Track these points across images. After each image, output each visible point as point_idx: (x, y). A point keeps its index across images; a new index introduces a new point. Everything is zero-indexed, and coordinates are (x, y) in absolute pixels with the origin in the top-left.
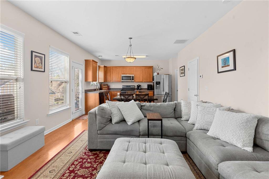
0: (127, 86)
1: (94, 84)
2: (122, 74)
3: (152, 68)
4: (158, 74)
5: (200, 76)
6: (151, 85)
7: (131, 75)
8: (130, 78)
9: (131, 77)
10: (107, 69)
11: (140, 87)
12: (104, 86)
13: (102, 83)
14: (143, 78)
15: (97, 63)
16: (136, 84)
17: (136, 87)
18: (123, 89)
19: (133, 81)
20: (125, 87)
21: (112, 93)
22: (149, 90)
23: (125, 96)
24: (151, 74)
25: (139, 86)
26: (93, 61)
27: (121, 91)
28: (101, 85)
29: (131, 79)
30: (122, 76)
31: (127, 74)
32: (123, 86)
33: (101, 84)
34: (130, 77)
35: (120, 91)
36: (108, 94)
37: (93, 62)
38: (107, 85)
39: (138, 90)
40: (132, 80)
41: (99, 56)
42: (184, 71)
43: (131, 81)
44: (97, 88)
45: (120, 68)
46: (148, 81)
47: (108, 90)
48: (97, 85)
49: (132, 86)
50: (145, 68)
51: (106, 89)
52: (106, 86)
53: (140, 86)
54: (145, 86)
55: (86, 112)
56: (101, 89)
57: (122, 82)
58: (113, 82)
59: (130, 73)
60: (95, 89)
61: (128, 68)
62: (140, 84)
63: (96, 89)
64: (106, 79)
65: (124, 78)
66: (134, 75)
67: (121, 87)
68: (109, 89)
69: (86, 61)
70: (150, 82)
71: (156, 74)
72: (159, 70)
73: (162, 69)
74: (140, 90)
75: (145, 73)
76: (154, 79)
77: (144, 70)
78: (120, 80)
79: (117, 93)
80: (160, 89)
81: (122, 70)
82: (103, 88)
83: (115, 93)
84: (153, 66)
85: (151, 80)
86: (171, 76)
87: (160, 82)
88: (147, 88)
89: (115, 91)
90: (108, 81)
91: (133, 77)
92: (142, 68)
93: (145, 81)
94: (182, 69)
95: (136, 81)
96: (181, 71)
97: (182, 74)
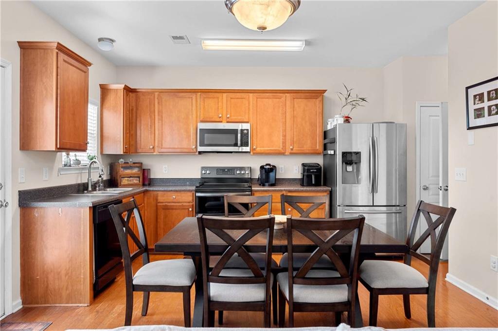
1: (78, 162)
2: (202, 121)
3: (320, 98)
4: (347, 120)
6: (317, 166)
7: (239, 127)
8: (233, 136)
9: (239, 135)
10: (137, 99)
11: (272, 174)
12: (128, 171)
13: (117, 157)
14: (285, 136)
15: (90, 64)
16: (254, 166)
17: (257, 175)
18: (203, 184)
20: (214, 175)
21: (160, 199)
22: (310, 184)
23: (229, 232)
25: (268, 172)
26: (61, 48)
27: (197, 191)
28: (112, 168)
29: (239, 143)
30: (201, 130)
32: (203, 168)
33: (113, 162)
34: (235, 132)
35: (190, 191)
36: (135, 211)
37: (62, 56)
38: (140, 166)
39: (264, 185)
40: (242, 145)
41: (100, 40)
44: (95, 178)
45: (194, 97)
46: (307, 147)
47: (144, 185)
48: (95, 165)
49: (241, 169)
50: (294, 98)
51: (136, 181)
52: (135, 171)
53: (273, 169)
55: (23, 303)
56: (112, 183)
57: (200, 153)
58: (162, 155)
59: (234, 118)
60: (84, 184)
61: (225, 95)
62: (273, 161)
63: (87, 184)
64: (132, 143)
65: (207, 136)
66: (246, 126)
67: (197, 175)
68: (147, 183)
69: (26, 47)
70: (315, 153)
71: (341, 121)
72: (349, 107)
73: (363, 99)
74: (273, 185)
75: (294, 117)
76: (334, 142)
77: (288, 103)
78: (194, 147)
79: (180, 197)
80: (358, 183)
81: (202, 107)
82: (122, 179)
83: (170, 199)
84: (326, 90)
85: (319, 147)
86: (403, 126)
87: (358, 154)
88: (299, 176)
89: (172, 191)
90: (144, 151)
91: (245, 134)
92: (283, 99)
93: (292, 149)
94: (483, 94)
95: (259, 149)
96: (474, 104)
97: (484, 116)
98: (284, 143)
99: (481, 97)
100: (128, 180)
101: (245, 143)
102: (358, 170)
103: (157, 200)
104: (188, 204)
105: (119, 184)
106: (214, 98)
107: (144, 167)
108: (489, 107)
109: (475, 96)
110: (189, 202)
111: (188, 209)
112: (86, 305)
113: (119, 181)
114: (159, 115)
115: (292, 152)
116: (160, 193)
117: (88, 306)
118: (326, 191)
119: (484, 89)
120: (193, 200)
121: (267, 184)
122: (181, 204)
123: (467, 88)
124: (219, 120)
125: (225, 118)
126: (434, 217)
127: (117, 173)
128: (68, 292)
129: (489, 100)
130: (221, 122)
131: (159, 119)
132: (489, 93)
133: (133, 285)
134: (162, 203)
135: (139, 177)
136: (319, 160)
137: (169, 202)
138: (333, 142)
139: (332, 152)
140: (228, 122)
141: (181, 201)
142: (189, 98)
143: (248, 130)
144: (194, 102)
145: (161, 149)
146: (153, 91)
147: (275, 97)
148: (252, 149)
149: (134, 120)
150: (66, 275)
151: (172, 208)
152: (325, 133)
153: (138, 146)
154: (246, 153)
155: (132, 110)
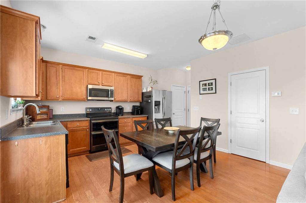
2: (90, 84)
3: (140, 79)
7: (109, 88)
8: (106, 93)
9: (110, 92)
10: (47, 67)
11: (122, 110)
14: (128, 94)
16: (113, 107)
17: (114, 110)
19: (112, 99)
20: (93, 112)
21: (69, 126)
24: (140, 89)
27: (91, 120)
29: (109, 96)
30: (89, 89)
34: (107, 90)
35: (87, 120)
38: (48, 107)
42: (214, 86)
43: (107, 99)
45: (85, 71)
46: (136, 99)
47: (50, 119)
49: (107, 108)
52: (45, 110)
53: (122, 108)
54: (128, 108)
57: (89, 100)
59: (106, 84)
61: (101, 72)
62: (122, 104)
65: (93, 92)
66: (112, 88)
68: (51, 117)
70: (138, 101)
72: (152, 84)
74: (122, 115)
75: (131, 86)
76: (151, 97)
77: (129, 80)
78: (85, 97)
79: (81, 124)
80: (159, 113)
81: (89, 77)
82: (37, 116)
83: (76, 126)
84: (143, 76)
85: (141, 99)
87: (160, 102)
88: (131, 111)
89: (76, 121)
90: (52, 99)
91: (112, 91)
92: (127, 77)
93: (131, 99)
94: (206, 84)
95: (117, 99)
96: (203, 86)
97: (206, 91)
98: (127, 97)
99: (205, 85)
100: (41, 116)
101: (112, 96)
102: (159, 108)
103: (67, 127)
104: (86, 127)
105: (35, 119)
106: (96, 73)
107: (50, 108)
108: (209, 88)
109: (203, 84)
110: (86, 126)
111: (86, 130)
112: (64, 200)
113: (35, 118)
115: (131, 100)
117: (65, 200)
118: (145, 117)
119: (207, 82)
120: (89, 125)
121: (120, 115)
122: (82, 128)
123: (200, 81)
124: (98, 84)
125: (101, 83)
127: (33, 112)
128: (48, 196)
129: (209, 86)
130: (99, 85)
132: (209, 84)
133: (125, 174)
134: (70, 128)
135: (47, 114)
137: (74, 128)
139: (150, 101)
140: (102, 86)
141: (82, 126)
142: (82, 71)
143: (113, 90)
144: (85, 73)
145: (65, 97)
146: (59, 64)
147: (124, 76)
148: (115, 99)
149: (45, 80)
150: (46, 185)
151: (77, 131)
152: (143, 93)
153: (48, 96)
154: (112, 101)
155: (43, 73)
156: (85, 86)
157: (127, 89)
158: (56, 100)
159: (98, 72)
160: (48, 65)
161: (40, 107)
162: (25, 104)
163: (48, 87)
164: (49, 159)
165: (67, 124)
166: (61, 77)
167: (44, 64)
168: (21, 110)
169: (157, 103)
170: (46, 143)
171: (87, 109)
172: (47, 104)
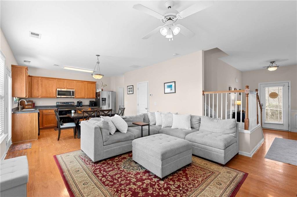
0: (64, 103)
2: (58, 88)
3: (95, 84)
4: (102, 90)
5: (150, 95)
6: (94, 102)
7: (71, 90)
9: (71, 93)
11: (81, 104)
14: (85, 93)
16: (75, 102)
17: (76, 104)
20: (61, 104)
22: (92, 106)
24: (95, 90)
26: (27, 68)
27: (58, 109)
30: (58, 91)
31: (65, 88)
40: (72, 96)
41: (25, 61)
42: (132, 90)
43: (70, 97)
45: (55, 80)
46: (91, 96)
49: (71, 102)
50: (88, 83)
52: (30, 103)
53: (81, 102)
54: (86, 102)
55: (12, 142)
57: (57, 98)
59: (69, 88)
61: (66, 81)
62: (81, 100)
64: (31, 93)
65: (60, 93)
66: (73, 90)
68: (34, 107)
69: (12, 66)
70: (93, 98)
71: (101, 90)
72: (103, 87)
73: (106, 85)
74: (81, 107)
75: (88, 88)
77: (86, 85)
78: (55, 96)
79: (52, 111)
80: (105, 105)
81: (58, 84)
83: (48, 112)
84: (96, 82)
85: (95, 96)
86: (115, 92)
87: (106, 98)
88: (89, 104)
89: (49, 109)
90: (35, 97)
91: (73, 92)
92: (85, 83)
95: (77, 97)
97: (130, 92)
98: (85, 95)
99: (129, 88)
100: (28, 106)
101: (73, 95)
102: (105, 102)
103: (43, 112)
106: (62, 81)
107: (33, 102)
113: (25, 107)
114: (41, 85)
115: (88, 98)
116: (44, 110)
117: (38, 140)
121: (79, 106)
122: (52, 113)
124: (64, 88)
126: (122, 110)
127: (23, 104)
128: (30, 136)
131: (41, 87)
132: (131, 88)
133: (61, 128)
134: (45, 113)
135: (32, 106)
136: (94, 100)
138: (99, 95)
139: (99, 98)
140: (67, 89)
144: (55, 82)
145: (43, 95)
146: (38, 77)
147: (82, 83)
148: (75, 97)
149: (30, 86)
150: (29, 132)
151: (49, 115)
152: (96, 93)
153: (32, 95)
154: (74, 98)
155: (29, 83)
156: (55, 89)
157: (85, 90)
158: (37, 98)
159: (64, 80)
160: (33, 78)
161: (27, 102)
162: (19, 100)
163: (32, 91)
164: (31, 122)
165: (43, 111)
166: (40, 85)
167: (30, 78)
168: (17, 103)
169: (103, 99)
170: (29, 115)
171: (57, 102)
172: (32, 100)
